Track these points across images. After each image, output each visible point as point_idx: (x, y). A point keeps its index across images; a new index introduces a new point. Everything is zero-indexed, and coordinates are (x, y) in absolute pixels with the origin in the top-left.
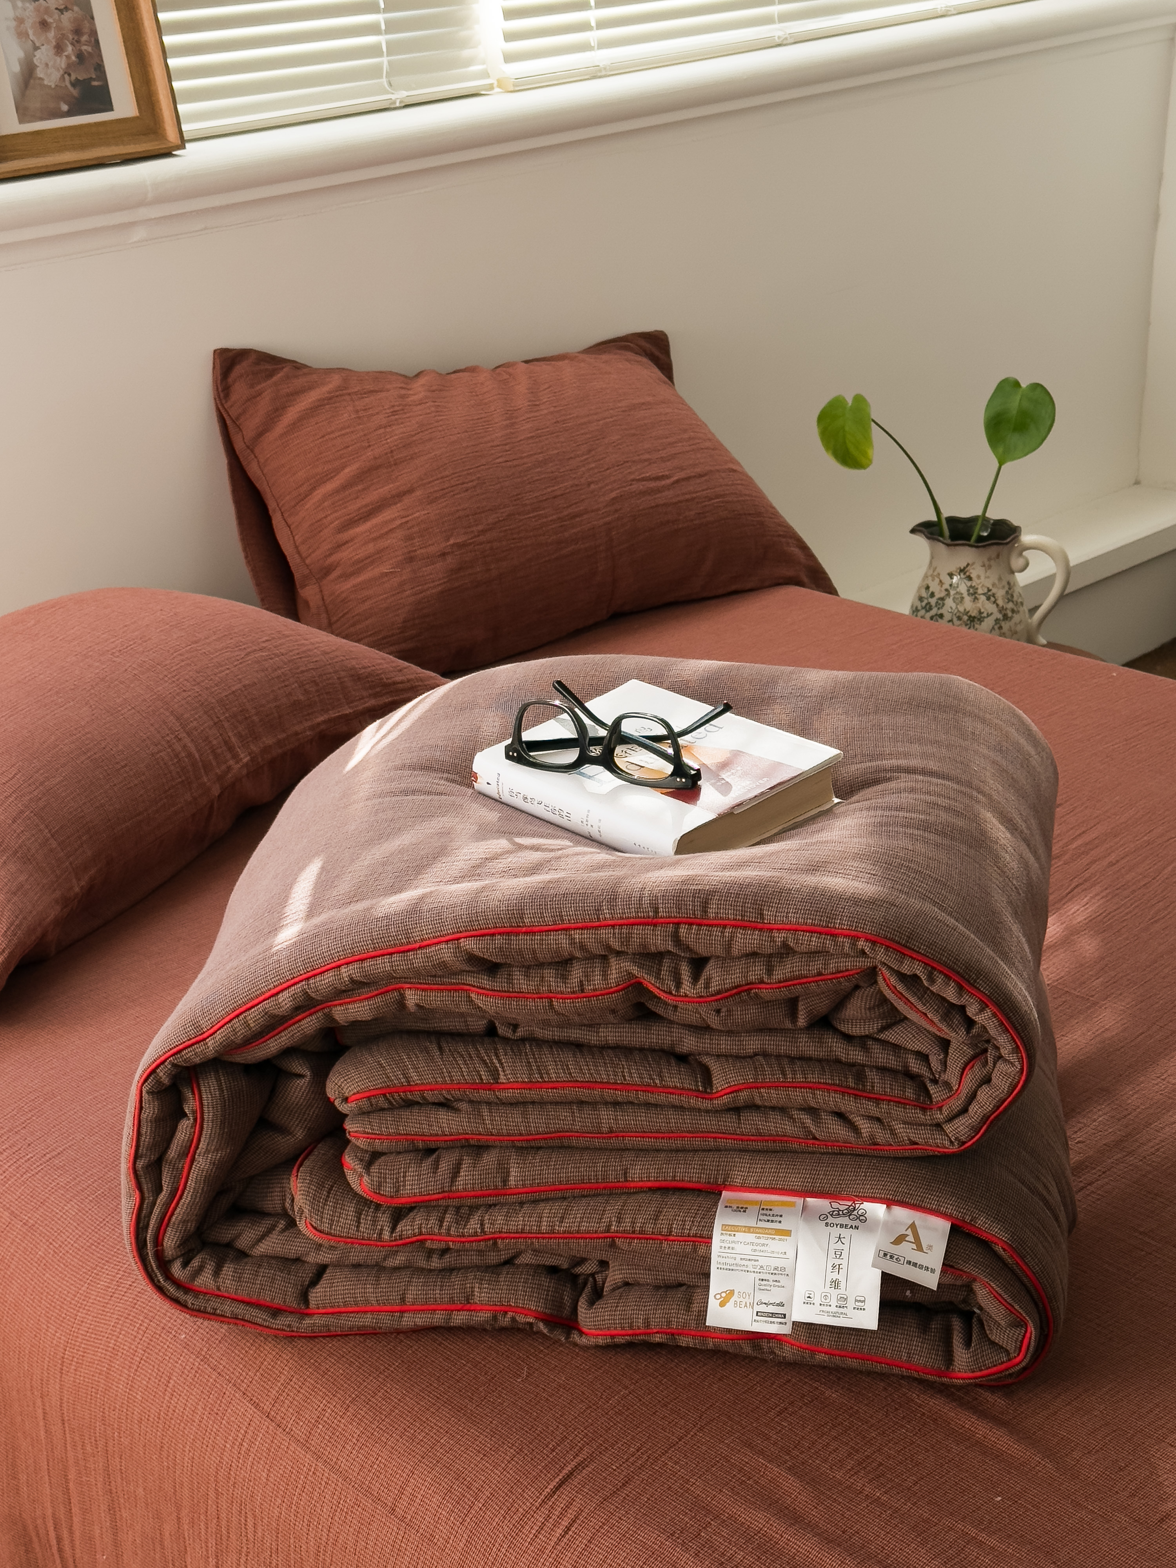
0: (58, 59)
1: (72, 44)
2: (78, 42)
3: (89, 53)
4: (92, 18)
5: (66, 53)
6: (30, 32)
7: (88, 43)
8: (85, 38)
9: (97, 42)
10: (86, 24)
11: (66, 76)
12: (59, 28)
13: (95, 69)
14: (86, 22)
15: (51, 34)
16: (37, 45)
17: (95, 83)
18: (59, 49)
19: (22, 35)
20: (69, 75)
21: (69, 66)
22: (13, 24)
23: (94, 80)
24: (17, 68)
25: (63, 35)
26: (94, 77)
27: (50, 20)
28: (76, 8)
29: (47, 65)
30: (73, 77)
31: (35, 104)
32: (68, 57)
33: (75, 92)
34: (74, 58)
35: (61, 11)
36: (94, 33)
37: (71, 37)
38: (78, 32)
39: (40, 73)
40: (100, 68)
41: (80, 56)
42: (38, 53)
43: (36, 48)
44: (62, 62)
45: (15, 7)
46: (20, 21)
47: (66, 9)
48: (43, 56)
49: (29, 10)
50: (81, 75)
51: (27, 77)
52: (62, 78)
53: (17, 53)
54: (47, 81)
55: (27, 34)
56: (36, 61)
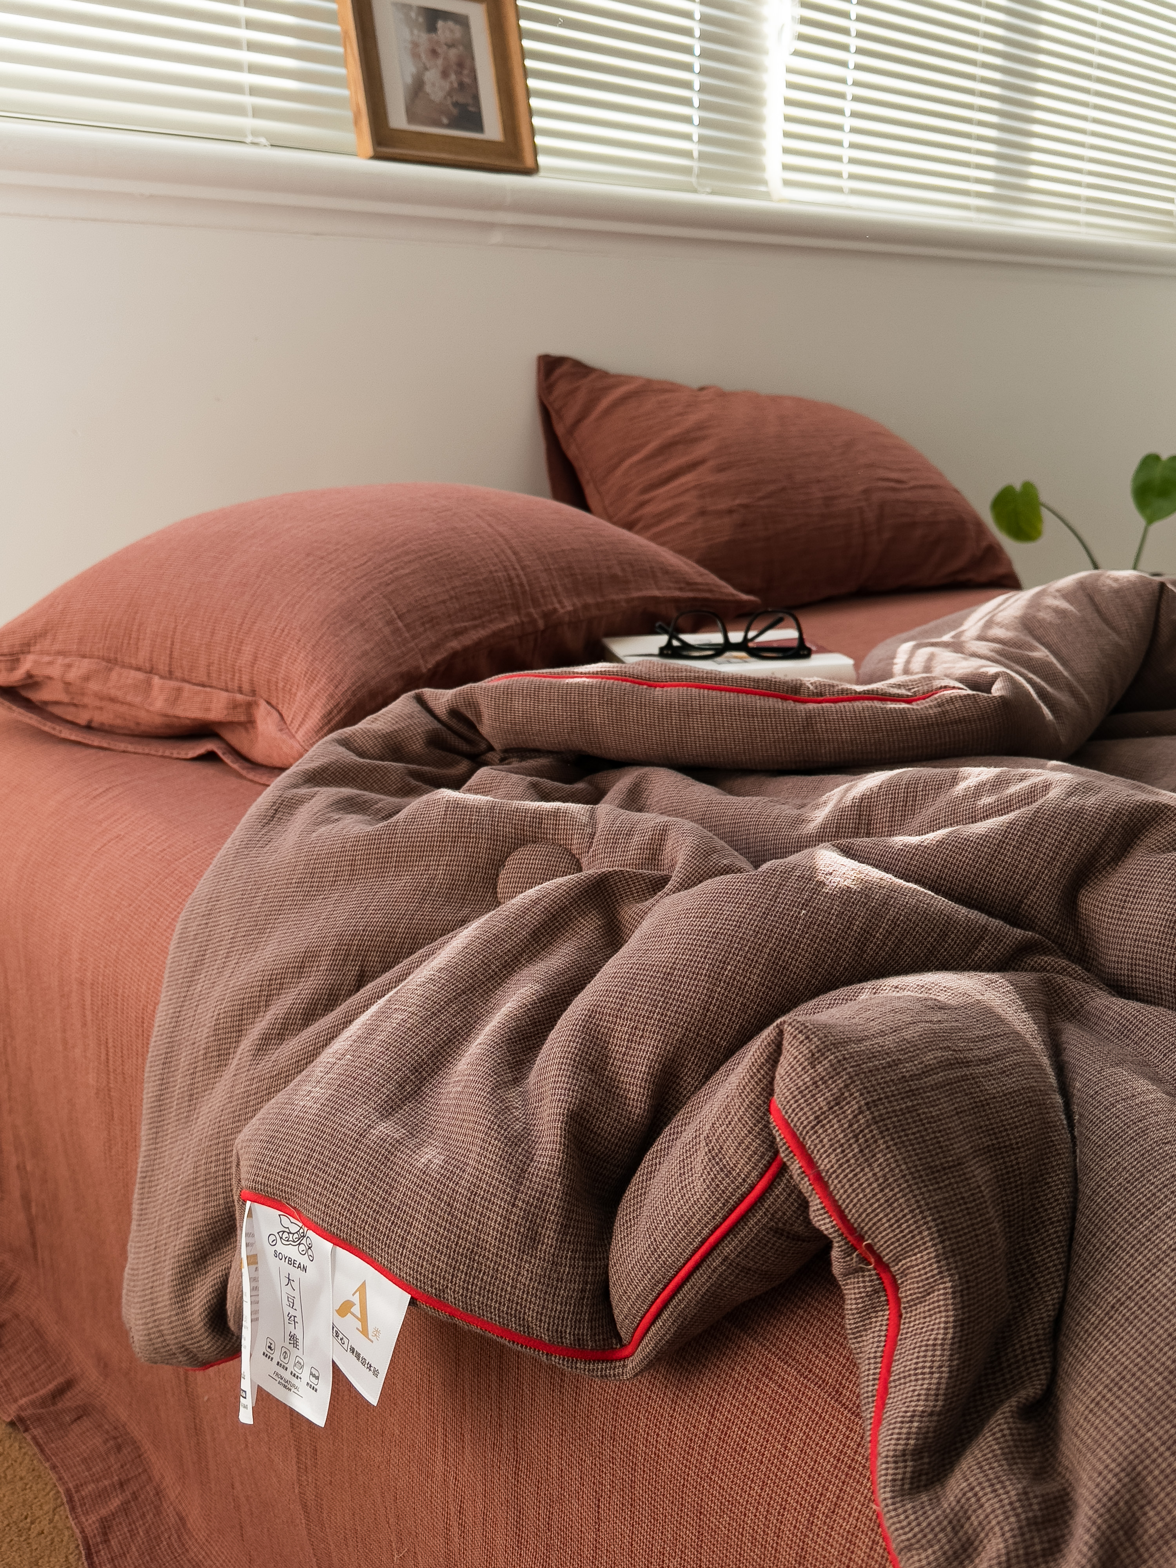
0: (443, 82)
1: (455, 74)
2: (461, 73)
3: (469, 84)
4: (473, 58)
5: (449, 80)
6: (423, 56)
7: (468, 76)
8: (466, 72)
9: (477, 78)
10: (468, 62)
11: (449, 98)
12: (446, 58)
13: (472, 98)
14: (468, 60)
15: (440, 62)
16: (428, 65)
17: (472, 109)
18: (445, 74)
19: (415, 55)
20: (451, 97)
21: (450, 90)
22: (409, 46)
23: (470, 106)
24: (409, 80)
26: (472, 103)
27: (439, 51)
28: (461, 48)
29: (433, 84)
30: (454, 99)
31: (420, 112)
32: (451, 83)
33: (455, 111)
34: (456, 85)
35: (449, 46)
36: (473, 71)
37: (455, 67)
38: (460, 65)
39: (428, 88)
40: (476, 98)
41: (461, 85)
42: (426, 74)
43: (426, 69)
44: (447, 86)
45: (412, 33)
46: (415, 45)
47: (453, 46)
48: (432, 76)
49: (424, 38)
50: (461, 99)
51: (417, 89)
52: (445, 98)
53: (411, 69)
54: (433, 97)
55: (419, 56)
56: (425, 79)
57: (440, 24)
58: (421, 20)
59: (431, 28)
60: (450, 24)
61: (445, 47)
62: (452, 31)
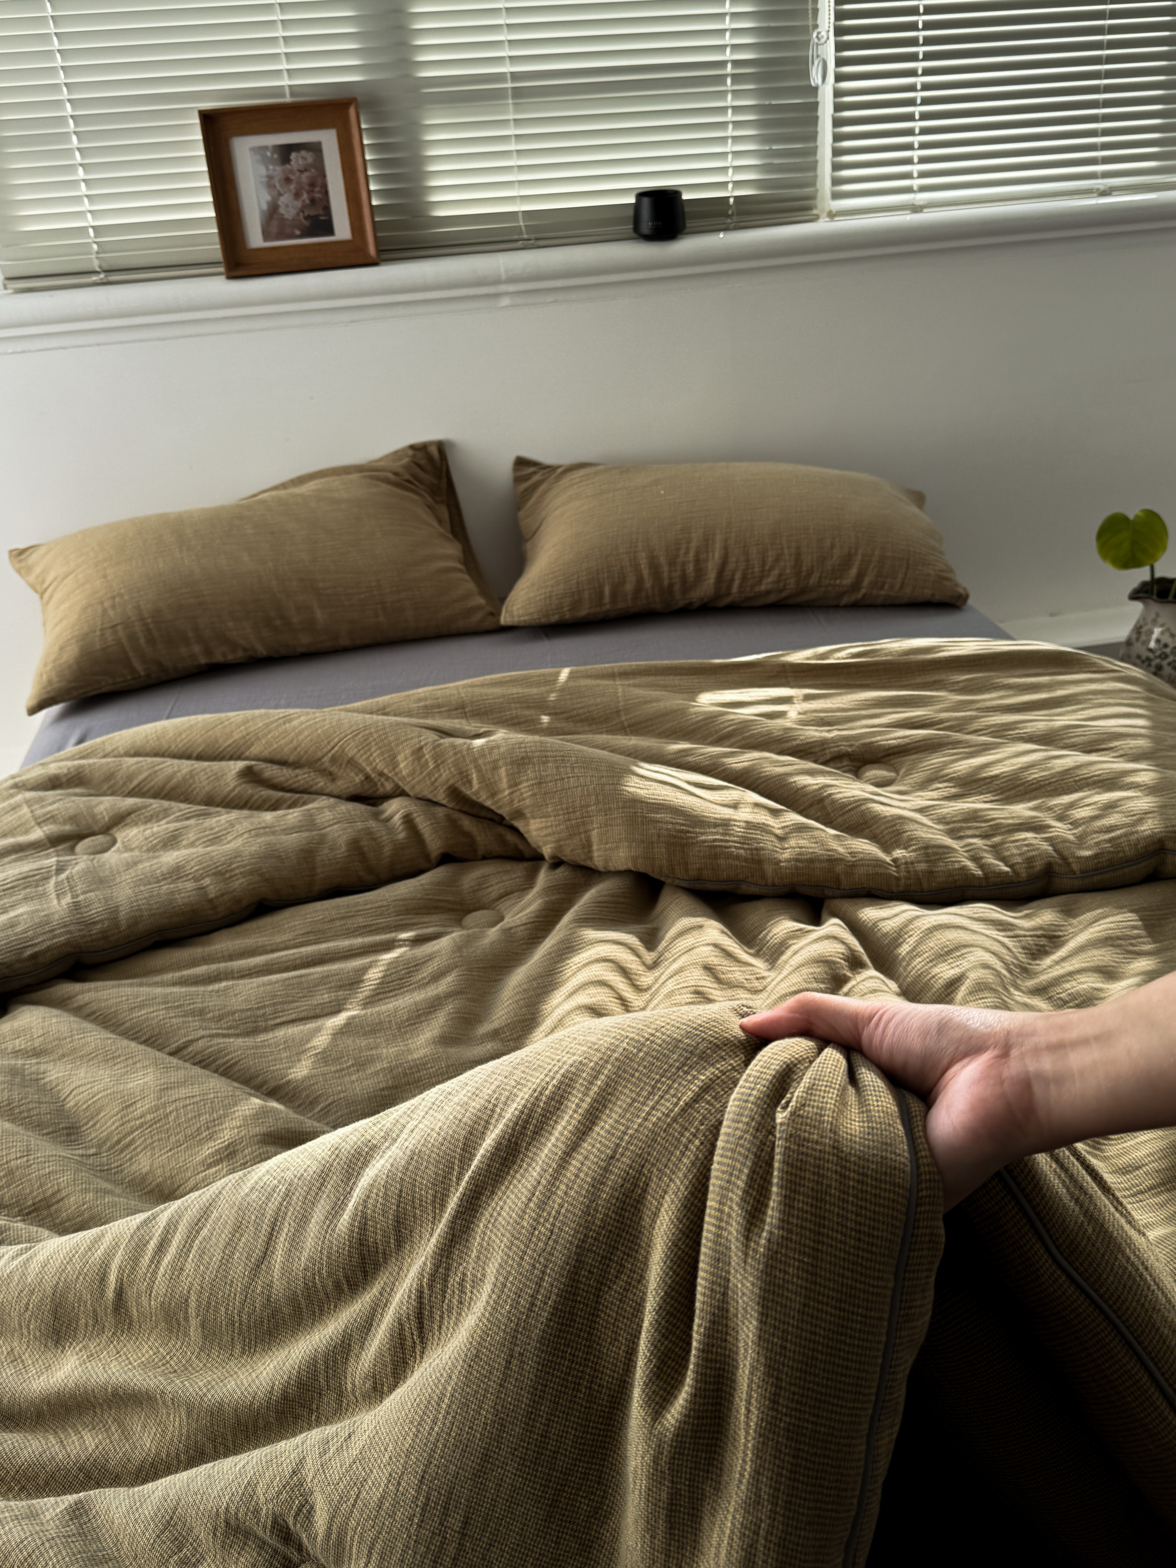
0: (296, 202)
1: (308, 193)
2: (312, 191)
3: (320, 199)
4: (324, 176)
5: (302, 199)
6: (277, 185)
7: (319, 192)
8: (317, 189)
9: (327, 192)
10: (320, 181)
11: (301, 214)
12: (298, 182)
13: (323, 209)
14: (319, 179)
15: (292, 187)
16: (282, 192)
17: (322, 218)
18: (297, 195)
19: (271, 186)
20: (303, 212)
21: (304, 206)
22: (265, 180)
23: (321, 216)
24: (265, 207)
25: (301, 187)
26: (322, 214)
27: (292, 177)
28: (313, 170)
29: (287, 206)
30: (306, 213)
31: (274, 229)
32: (304, 201)
33: (306, 223)
34: (308, 202)
35: (301, 172)
36: (324, 188)
37: (307, 188)
38: (312, 185)
39: (282, 210)
40: (327, 209)
41: (313, 201)
42: (281, 198)
43: (280, 195)
44: (299, 204)
45: (267, 169)
46: (270, 177)
47: (306, 170)
48: (285, 200)
49: (278, 171)
50: (312, 213)
51: (272, 213)
52: (298, 214)
53: (266, 197)
54: (286, 216)
55: (275, 186)
56: (280, 203)
57: (293, 156)
58: (276, 156)
59: (285, 160)
60: (303, 153)
61: (298, 174)
62: (304, 158)
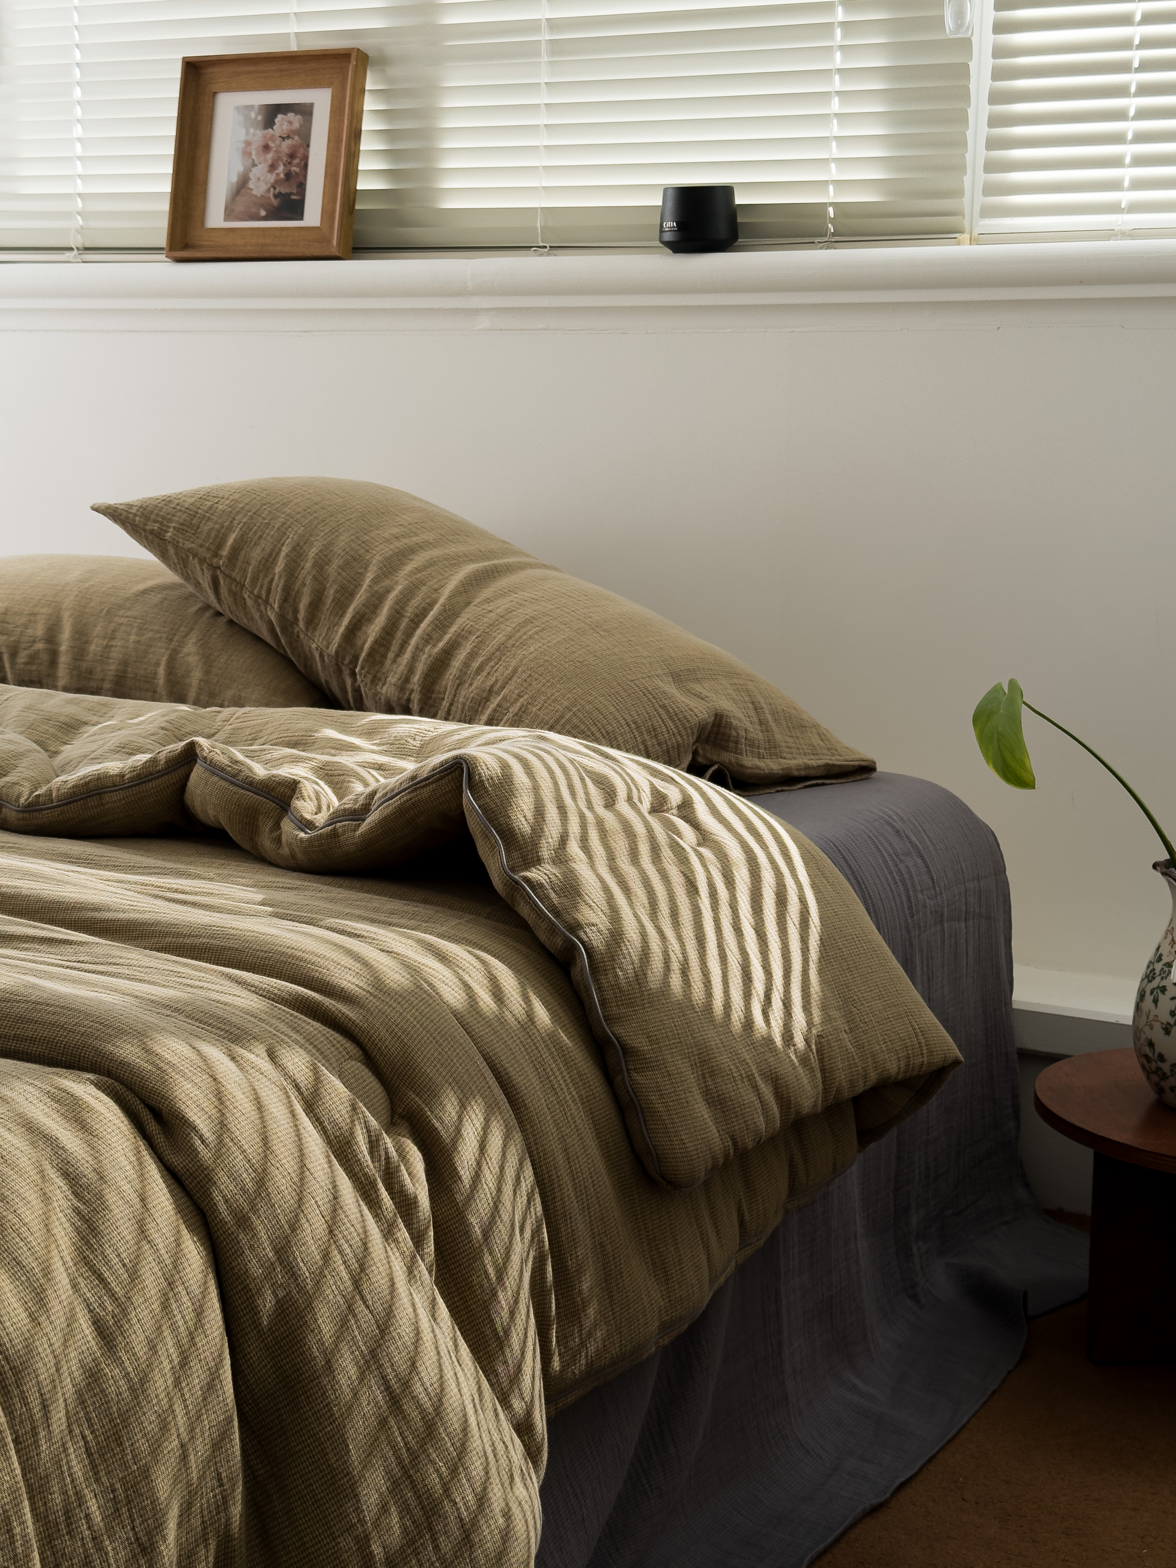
0: (269, 175)
1: (284, 165)
2: (290, 163)
3: (296, 173)
4: (308, 146)
5: (277, 172)
6: (254, 153)
7: (298, 165)
8: (296, 161)
9: (306, 166)
10: (302, 151)
11: (272, 189)
12: (277, 151)
13: (298, 187)
14: (301, 149)
15: (270, 156)
16: (256, 162)
17: (294, 198)
18: (272, 167)
19: (246, 154)
20: (275, 188)
21: (277, 182)
22: (242, 145)
23: (294, 194)
24: (234, 179)
25: (279, 157)
26: (295, 191)
27: (272, 145)
28: (296, 138)
29: (259, 179)
30: (277, 191)
31: (239, 208)
32: (278, 174)
33: (275, 202)
34: (282, 176)
35: (283, 139)
36: (305, 158)
37: (285, 159)
38: (292, 156)
39: (251, 185)
40: (302, 187)
41: (288, 175)
42: (254, 170)
43: (254, 165)
44: (272, 178)
45: (247, 133)
46: (248, 143)
47: (288, 137)
48: (258, 172)
49: (258, 135)
50: (285, 190)
51: (243, 184)
52: (268, 190)
53: (239, 167)
54: (254, 192)
55: (250, 154)
56: (251, 175)
57: (280, 117)
58: (260, 118)
59: (269, 123)
60: (291, 116)
61: (279, 141)
62: (290, 123)
